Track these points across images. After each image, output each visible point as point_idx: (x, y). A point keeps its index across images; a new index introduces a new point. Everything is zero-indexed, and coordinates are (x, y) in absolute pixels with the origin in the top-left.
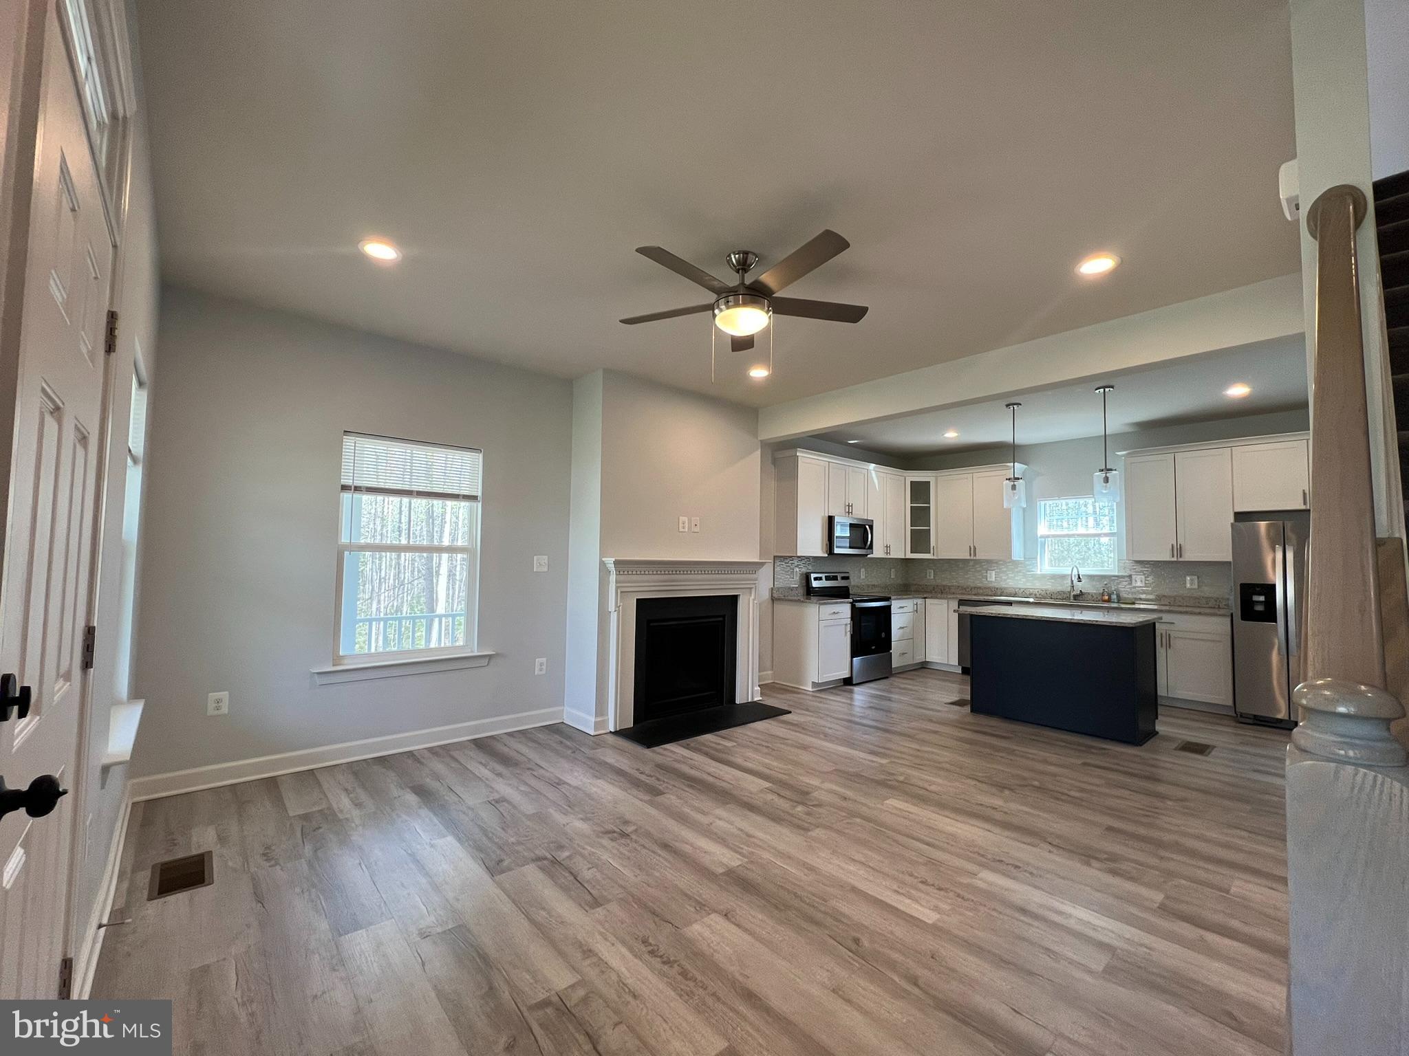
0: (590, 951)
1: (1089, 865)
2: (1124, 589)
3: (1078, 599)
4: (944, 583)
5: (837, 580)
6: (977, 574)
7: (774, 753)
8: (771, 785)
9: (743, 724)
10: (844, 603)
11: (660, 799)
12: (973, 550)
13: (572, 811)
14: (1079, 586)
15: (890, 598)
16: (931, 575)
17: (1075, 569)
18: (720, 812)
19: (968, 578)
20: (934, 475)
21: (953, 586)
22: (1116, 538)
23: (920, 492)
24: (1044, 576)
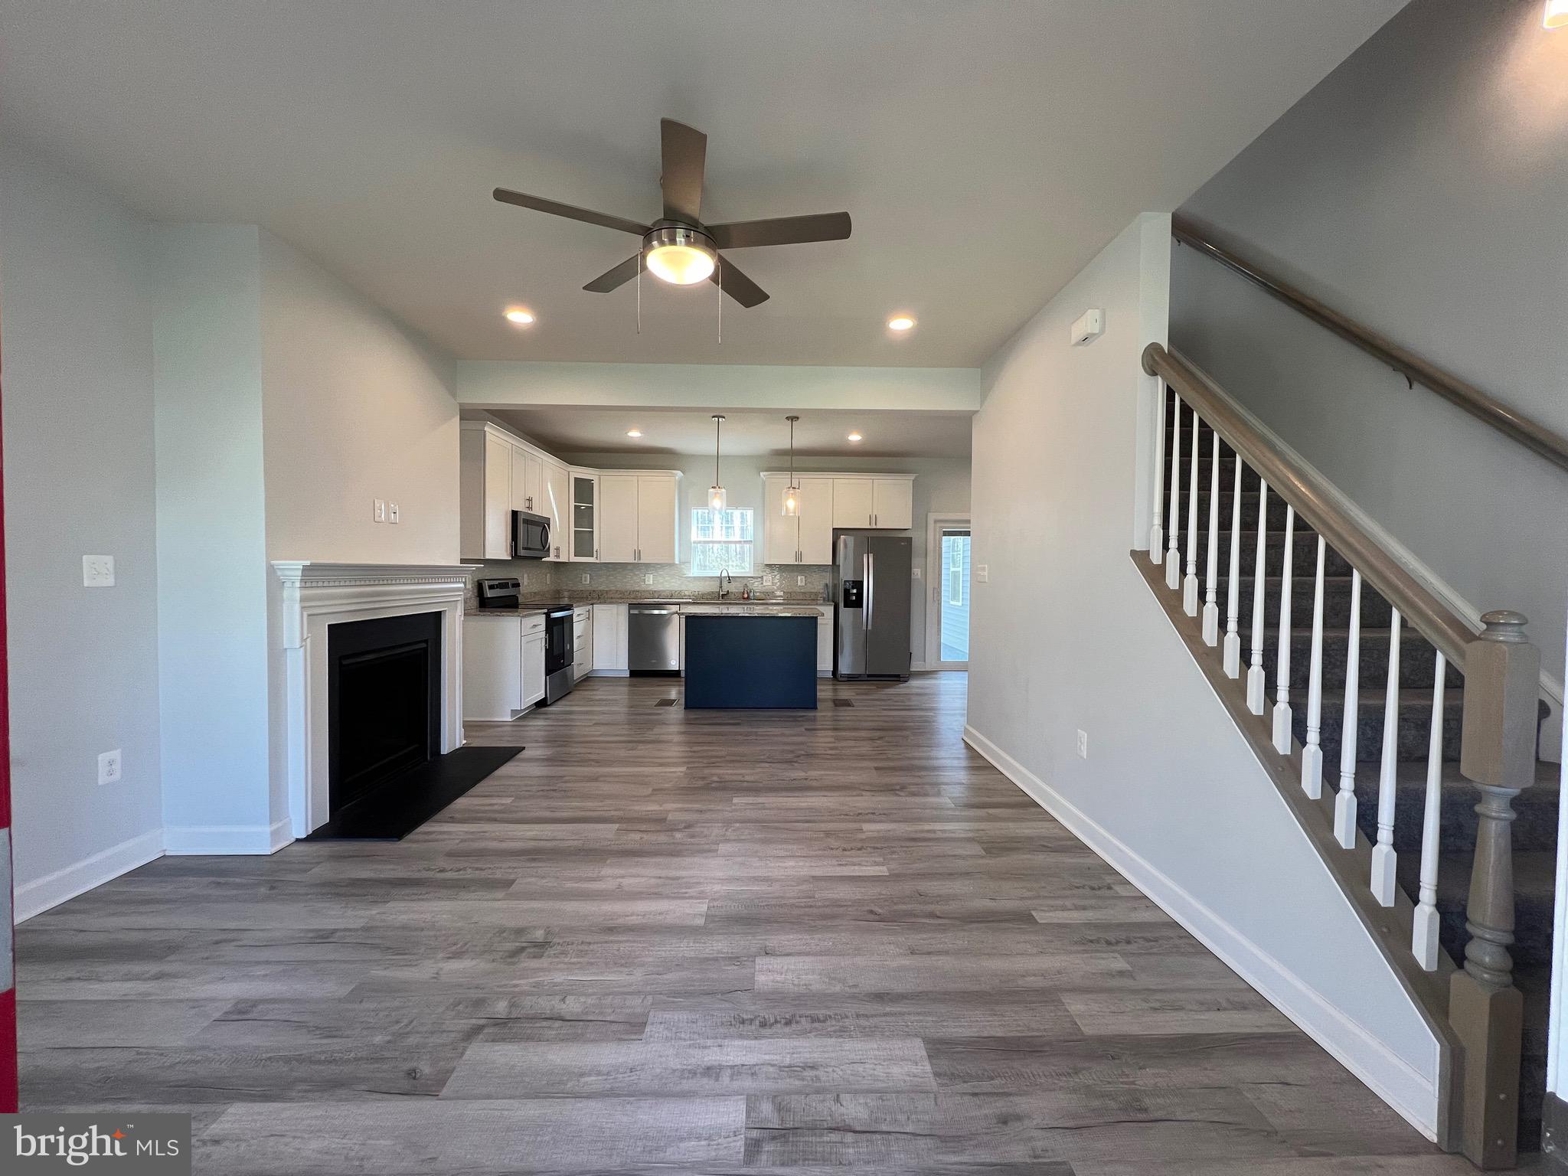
0: (708, 1068)
2: (756, 587)
3: (724, 597)
4: (601, 588)
5: (509, 588)
6: (635, 578)
7: (569, 794)
8: (618, 825)
9: (488, 775)
10: (539, 613)
11: (514, 888)
12: (638, 554)
13: (417, 957)
14: (726, 587)
15: (572, 605)
16: (587, 579)
17: (725, 571)
18: (606, 871)
19: (626, 582)
20: (597, 473)
21: (610, 591)
22: (752, 546)
23: (584, 490)
24: (696, 578)
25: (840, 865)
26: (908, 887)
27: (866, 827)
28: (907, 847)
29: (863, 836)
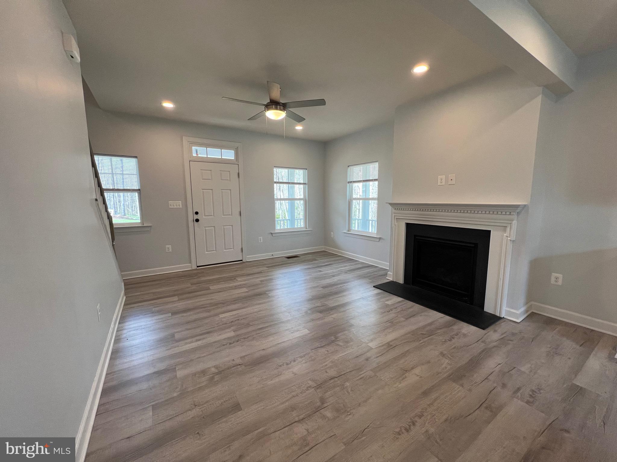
1: (216, 367)
25: (238, 314)
26: (212, 313)
27: (232, 334)
28: (212, 328)
29: (232, 328)
